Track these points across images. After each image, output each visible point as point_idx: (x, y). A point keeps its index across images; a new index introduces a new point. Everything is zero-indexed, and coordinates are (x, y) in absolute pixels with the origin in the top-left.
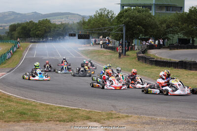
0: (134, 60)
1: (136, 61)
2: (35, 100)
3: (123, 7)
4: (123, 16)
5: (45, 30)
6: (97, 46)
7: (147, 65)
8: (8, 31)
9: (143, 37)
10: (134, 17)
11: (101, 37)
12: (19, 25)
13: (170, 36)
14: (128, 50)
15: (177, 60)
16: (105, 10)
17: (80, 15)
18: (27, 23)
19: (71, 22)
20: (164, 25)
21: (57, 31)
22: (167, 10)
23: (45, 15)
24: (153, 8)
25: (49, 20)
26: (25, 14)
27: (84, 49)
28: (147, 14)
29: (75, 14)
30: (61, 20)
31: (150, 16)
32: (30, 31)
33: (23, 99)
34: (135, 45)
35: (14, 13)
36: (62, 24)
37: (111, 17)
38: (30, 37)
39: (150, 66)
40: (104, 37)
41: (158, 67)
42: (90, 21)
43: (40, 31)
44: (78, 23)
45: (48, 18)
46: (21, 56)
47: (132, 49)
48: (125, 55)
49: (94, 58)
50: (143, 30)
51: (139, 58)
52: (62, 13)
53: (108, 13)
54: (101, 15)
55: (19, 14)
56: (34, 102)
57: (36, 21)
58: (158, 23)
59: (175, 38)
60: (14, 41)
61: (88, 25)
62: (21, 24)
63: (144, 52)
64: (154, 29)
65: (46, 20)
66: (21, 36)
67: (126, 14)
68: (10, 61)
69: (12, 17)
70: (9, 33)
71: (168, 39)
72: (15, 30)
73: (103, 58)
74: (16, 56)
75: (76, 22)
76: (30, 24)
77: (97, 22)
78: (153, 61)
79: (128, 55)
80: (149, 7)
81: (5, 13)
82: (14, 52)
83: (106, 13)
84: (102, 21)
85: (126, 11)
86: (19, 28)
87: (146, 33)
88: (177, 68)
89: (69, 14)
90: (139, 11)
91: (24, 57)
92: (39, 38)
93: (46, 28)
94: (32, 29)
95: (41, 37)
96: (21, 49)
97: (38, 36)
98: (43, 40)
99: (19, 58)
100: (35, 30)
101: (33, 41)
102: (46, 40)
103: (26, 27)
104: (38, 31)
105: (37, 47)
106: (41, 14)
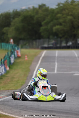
12: (16, 14)
18: (34, 9)
32: (41, 25)
43: (61, 24)
62: (22, 11)
66: (22, 36)
72: (8, 25)
76: (40, 11)
86: (16, 19)
91: (35, 73)
92: (59, 39)
93: (75, 18)
94: (45, 22)
95: (63, 36)
96: (26, 59)
97: (56, 35)
98: (68, 45)
99: (25, 75)
100: (51, 24)
101: (46, 45)
102: (73, 43)
103: (32, 17)
104: (58, 25)
105: (57, 55)
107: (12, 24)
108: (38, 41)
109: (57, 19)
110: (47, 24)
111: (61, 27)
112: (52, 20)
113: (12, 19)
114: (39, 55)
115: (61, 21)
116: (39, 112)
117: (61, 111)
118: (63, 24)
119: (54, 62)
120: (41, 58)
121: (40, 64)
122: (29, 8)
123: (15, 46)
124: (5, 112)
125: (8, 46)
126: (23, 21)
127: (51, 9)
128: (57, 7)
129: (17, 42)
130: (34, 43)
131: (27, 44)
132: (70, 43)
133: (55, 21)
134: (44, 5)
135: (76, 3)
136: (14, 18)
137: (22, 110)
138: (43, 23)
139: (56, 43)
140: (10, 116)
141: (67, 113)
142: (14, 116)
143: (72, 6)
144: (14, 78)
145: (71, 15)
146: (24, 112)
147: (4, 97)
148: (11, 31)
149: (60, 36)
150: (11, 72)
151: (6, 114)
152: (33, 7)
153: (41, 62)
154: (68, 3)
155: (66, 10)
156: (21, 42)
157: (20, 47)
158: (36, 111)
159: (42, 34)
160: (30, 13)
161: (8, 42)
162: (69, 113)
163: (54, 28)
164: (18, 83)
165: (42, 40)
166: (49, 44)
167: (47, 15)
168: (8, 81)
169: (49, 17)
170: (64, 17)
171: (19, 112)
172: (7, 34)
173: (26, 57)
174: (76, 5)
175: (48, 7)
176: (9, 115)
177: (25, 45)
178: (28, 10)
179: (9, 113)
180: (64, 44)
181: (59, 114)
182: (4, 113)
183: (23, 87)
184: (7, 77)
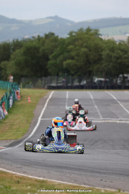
5: (87, 56)
12: (17, 45)
18: (39, 38)
21: (118, 58)
26: (31, 22)
32: (48, 59)
43: (73, 58)
52: (124, 19)
55: (14, 21)
62: (25, 41)
65: (89, 30)
66: (25, 73)
72: (7, 58)
86: (17, 51)
91: (40, 119)
92: (70, 77)
93: (90, 51)
94: (53, 54)
95: (76, 73)
96: (29, 101)
97: (67, 71)
98: (82, 84)
99: (27, 121)
100: (61, 57)
101: (54, 85)
102: (87, 82)
103: (36, 49)
104: (69, 59)
105: (67, 97)
106: (72, 22)
107: (12, 56)
108: (44, 78)
109: (69, 52)
110: (55, 57)
111: (73, 61)
112: (62, 53)
113: (11, 51)
114: (45, 97)
115: (73, 54)
116: (45, 168)
117: (73, 167)
118: (76, 58)
119: (65, 105)
120: (48, 100)
121: (47, 108)
122: (33, 37)
123: (15, 85)
124: (3, 168)
125: (6, 85)
126: (25, 53)
127: (61, 39)
128: (68, 36)
129: (18, 79)
130: (40, 81)
131: (31, 83)
132: (84, 82)
133: (66, 54)
134: (53, 34)
135: (92, 32)
136: (14, 50)
137: (25, 165)
138: (50, 57)
139: (67, 82)
140: (8, 173)
141: (79, 170)
142: (14, 173)
143: (87, 36)
144: (13, 125)
145: (86, 47)
146: (27, 167)
147: (1, 149)
148: (10, 66)
149: (72, 72)
150: (10, 117)
151: (4, 170)
152: (39, 36)
153: (48, 105)
154: (82, 31)
155: (80, 41)
156: (23, 79)
157: (21, 86)
158: (41, 167)
159: (50, 70)
160: (34, 43)
161: (6, 80)
162: (82, 169)
163: (65, 63)
164: (18, 131)
165: (49, 78)
166: (57, 83)
167: (56, 47)
168: (7, 128)
169: (58, 49)
170: (77, 50)
171: (19, 168)
172: (6, 70)
173: (29, 98)
174: (92, 35)
175: (58, 36)
176: (8, 171)
177: (29, 83)
178: (32, 39)
179: (8, 169)
180: (76, 83)
181: (70, 171)
183: (25, 136)
184: (4, 123)
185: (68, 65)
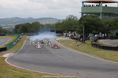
0: (89, 46)
1: (90, 46)
2: (30, 69)
3: (83, 14)
4: (83, 19)
5: (36, 28)
6: (67, 37)
7: (97, 49)
8: (14, 28)
9: (95, 32)
10: (89, 20)
11: (70, 32)
12: (21, 25)
13: (111, 31)
14: (86, 40)
15: (115, 46)
16: (72, 16)
17: (57, 19)
19: (52, 23)
20: (108, 25)
22: (109, 16)
23: (36, 19)
24: (101, 15)
25: (39, 22)
27: (59, 39)
28: (97, 18)
29: (54, 19)
30: (45, 22)
31: (99, 20)
32: (27, 29)
33: (23, 69)
34: (90, 37)
35: (18, 18)
36: (46, 25)
37: (76, 20)
38: (27, 32)
39: (99, 49)
40: (72, 32)
41: (104, 50)
42: (63, 22)
44: (56, 24)
45: (38, 21)
46: (22, 43)
47: (88, 39)
48: (84, 43)
49: (65, 45)
50: (95, 28)
51: (93, 45)
53: (74, 18)
54: (69, 19)
56: (30, 71)
57: (31, 23)
58: (104, 24)
59: (114, 33)
60: (18, 35)
61: (62, 25)
63: (95, 41)
64: (101, 27)
66: (22, 32)
67: (84, 18)
68: (16, 46)
69: (17, 20)
70: (15, 30)
71: (110, 33)
72: (18, 28)
73: (71, 45)
74: (19, 44)
75: (54, 23)
76: (27, 25)
77: (67, 23)
78: (101, 46)
79: (86, 43)
80: (99, 14)
81: (12, 18)
82: (18, 41)
83: (73, 18)
84: (70, 23)
85: (85, 16)
86: (20, 27)
87: (97, 30)
88: (116, 51)
89: (51, 18)
90: (92, 17)
91: (24, 44)
96: (22, 39)
101: (29, 34)
103: (25, 26)
106: (34, 19)
110: (29, 28)
112: (31, 27)
114: (26, 38)
115: (33, 27)
121: (26, 41)
145: (36, 26)
149: (33, 32)
155: (35, 24)
182: (8, 63)
183: (19, 49)
185: (32, 30)
